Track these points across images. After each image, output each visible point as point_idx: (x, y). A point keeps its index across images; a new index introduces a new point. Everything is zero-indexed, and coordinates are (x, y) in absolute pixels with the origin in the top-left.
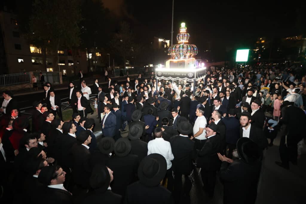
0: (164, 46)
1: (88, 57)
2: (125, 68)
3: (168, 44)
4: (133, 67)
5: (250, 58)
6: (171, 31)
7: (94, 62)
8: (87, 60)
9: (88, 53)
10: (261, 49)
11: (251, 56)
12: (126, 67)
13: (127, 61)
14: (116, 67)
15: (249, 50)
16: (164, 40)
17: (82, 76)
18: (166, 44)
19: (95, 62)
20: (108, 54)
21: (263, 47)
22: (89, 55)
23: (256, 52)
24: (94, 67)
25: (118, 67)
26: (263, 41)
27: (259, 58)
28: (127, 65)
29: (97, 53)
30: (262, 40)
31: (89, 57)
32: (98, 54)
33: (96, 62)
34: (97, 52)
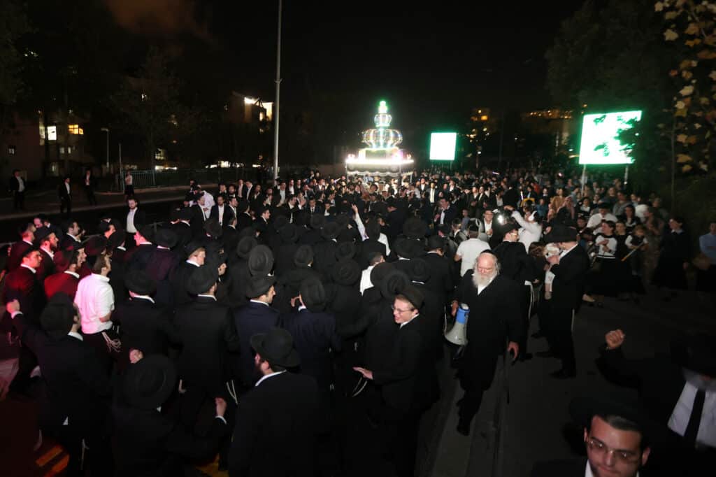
0: (259, 116)
1: (44, 137)
2: (154, 168)
3: (269, 113)
4: (175, 168)
5: (459, 154)
6: (276, 79)
7: (62, 150)
8: (42, 143)
9: (46, 125)
10: (481, 135)
11: (463, 150)
12: (157, 168)
13: (160, 150)
14: (128, 167)
15: (457, 136)
16: (259, 101)
17: (22, 187)
18: (264, 111)
19: (66, 151)
20: (103, 129)
21: (485, 130)
22: (46, 130)
23: (471, 141)
24: (61, 163)
25: (132, 166)
26: (484, 118)
27: (479, 153)
28: (160, 163)
29: (71, 127)
30: (483, 114)
31: (47, 134)
32: (76, 130)
33: (69, 151)
34: (73, 123)
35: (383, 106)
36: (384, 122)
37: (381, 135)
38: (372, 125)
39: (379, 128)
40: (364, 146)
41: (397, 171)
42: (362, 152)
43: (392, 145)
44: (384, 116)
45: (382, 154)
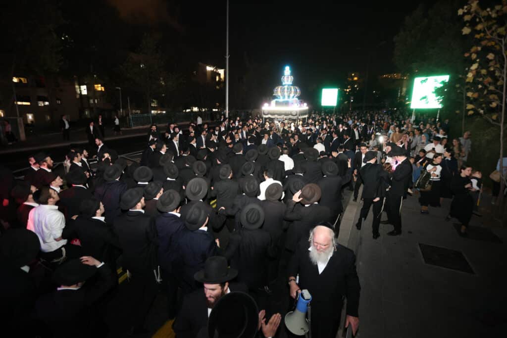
0: (216, 79)
1: (79, 93)
2: (151, 113)
3: (222, 76)
4: (164, 112)
5: (340, 103)
6: (226, 55)
7: (92, 101)
8: (78, 96)
9: (80, 85)
10: (353, 89)
11: (341, 99)
12: (153, 112)
13: (154, 100)
14: (134, 111)
15: (339, 90)
16: (216, 69)
17: (67, 126)
18: (219, 75)
19: (94, 101)
20: (117, 88)
21: (356, 86)
22: (80, 88)
23: (347, 93)
24: (91, 109)
25: (137, 111)
26: (356, 79)
27: (352, 101)
28: (154, 108)
29: (96, 86)
30: (355, 76)
31: (80, 91)
32: (99, 88)
33: (96, 102)
34: (97, 84)
35: (287, 70)
36: (287, 81)
37: (286, 90)
38: (279, 83)
39: (285, 85)
40: (275, 97)
41: (296, 115)
42: (273, 102)
43: (293, 97)
44: (288, 77)
45: (287, 103)
